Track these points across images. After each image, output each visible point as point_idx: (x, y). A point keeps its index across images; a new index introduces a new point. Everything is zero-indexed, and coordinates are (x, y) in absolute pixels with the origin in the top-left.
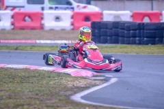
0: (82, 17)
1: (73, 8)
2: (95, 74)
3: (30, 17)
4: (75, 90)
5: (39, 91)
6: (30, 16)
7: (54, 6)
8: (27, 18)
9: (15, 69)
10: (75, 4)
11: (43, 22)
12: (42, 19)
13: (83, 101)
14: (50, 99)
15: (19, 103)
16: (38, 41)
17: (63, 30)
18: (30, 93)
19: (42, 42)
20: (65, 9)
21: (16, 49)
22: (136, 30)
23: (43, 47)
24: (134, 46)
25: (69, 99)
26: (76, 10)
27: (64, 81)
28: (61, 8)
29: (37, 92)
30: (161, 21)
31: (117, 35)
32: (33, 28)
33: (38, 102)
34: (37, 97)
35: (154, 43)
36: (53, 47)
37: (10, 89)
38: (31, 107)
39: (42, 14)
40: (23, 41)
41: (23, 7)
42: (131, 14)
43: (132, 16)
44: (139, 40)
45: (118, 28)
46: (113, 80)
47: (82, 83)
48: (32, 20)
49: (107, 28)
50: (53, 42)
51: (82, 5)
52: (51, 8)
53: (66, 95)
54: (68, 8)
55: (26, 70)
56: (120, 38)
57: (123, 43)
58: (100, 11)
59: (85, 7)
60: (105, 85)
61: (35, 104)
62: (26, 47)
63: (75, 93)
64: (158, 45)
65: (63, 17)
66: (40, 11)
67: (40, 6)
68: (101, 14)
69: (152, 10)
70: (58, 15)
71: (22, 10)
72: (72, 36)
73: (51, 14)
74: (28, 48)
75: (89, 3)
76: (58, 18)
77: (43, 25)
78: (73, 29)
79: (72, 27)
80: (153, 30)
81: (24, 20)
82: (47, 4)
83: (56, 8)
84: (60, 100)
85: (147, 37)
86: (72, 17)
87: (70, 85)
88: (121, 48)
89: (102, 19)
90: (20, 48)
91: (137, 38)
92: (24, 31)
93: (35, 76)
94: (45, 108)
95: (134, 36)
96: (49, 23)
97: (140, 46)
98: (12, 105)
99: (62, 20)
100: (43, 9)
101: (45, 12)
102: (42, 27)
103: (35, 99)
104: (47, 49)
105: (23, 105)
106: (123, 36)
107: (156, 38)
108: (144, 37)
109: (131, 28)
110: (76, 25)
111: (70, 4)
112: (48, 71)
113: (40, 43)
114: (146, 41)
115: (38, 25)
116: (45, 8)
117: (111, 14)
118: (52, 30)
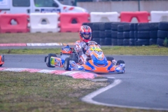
0: (69, 19)
1: (59, 10)
2: (97, 75)
3: (15, 20)
4: (82, 92)
5: (48, 93)
6: (16, 18)
7: (40, 8)
8: (13, 21)
9: (15, 73)
10: (61, 6)
11: (29, 25)
12: (28, 21)
13: (96, 103)
14: (62, 102)
15: (32, 106)
16: (28, 44)
17: (50, 32)
18: (39, 96)
19: (33, 45)
20: (52, 11)
21: (9, 52)
22: (129, 31)
23: (35, 50)
24: (128, 47)
25: (81, 101)
26: (63, 12)
27: (68, 84)
28: (48, 11)
29: (46, 95)
30: (150, 22)
31: (110, 36)
32: (19, 32)
33: (51, 105)
34: (47, 99)
35: (148, 44)
36: (45, 49)
37: (17, 93)
38: (46, 110)
39: (28, 17)
40: (14, 45)
41: (9, 10)
42: (119, 15)
43: (120, 17)
44: (132, 41)
45: (110, 29)
46: (117, 82)
47: (87, 85)
48: (18, 23)
49: (99, 30)
50: (44, 45)
51: (69, 7)
52: (37, 10)
53: (76, 98)
54: (54, 10)
55: (26, 73)
56: (113, 40)
57: (116, 44)
58: (87, 13)
59: (71, 9)
60: (111, 86)
61: (49, 106)
62: (18, 50)
63: (84, 95)
64: (152, 46)
65: (49, 19)
66: (26, 13)
67: (26, 8)
68: (89, 16)
69: (139, 10)
70: (44, 18)
71: (8, 13)
72: (60, 38)
73: (38, 16)
74: (21, 51)
75: (74, 4)
76: (44, 21)
77: (29, 27)
78: (60, 32)
79: (59, 29)
80: (147, 30)
81: (10, 23)
82: (33, 6)
83: (42, 10)
84: (72, 102)
85: (140, 38)
86: (59, 19)
87: (75, 87)
88: (114, 49)
89: (89, 20)
90: (13, 51)
91: (130, 39)
92: (11, 35)
93: (37, 79)
94: (61, 110)
95: (127, 37)
96: (35, 26)
97: (134, 47)
98: (26, 108)
99: (49, 23)
100: (29, 11)
101: (32, 14)
102: (28, 30)
103: (47, 101)
104: (40, 52)
105: (37, 108)
106: (116, 38)
107: (149, 38)
108: (137, 38)
109: (124, 29)
110: (63, 27)
111: (57, 6)
112: (49, 74)
113: (31, 46)
114: (140, 42)
115: (24, 28)
116: (31, 10)
117: (98, 16)
118: (38, 33)
